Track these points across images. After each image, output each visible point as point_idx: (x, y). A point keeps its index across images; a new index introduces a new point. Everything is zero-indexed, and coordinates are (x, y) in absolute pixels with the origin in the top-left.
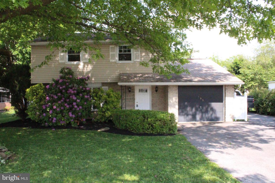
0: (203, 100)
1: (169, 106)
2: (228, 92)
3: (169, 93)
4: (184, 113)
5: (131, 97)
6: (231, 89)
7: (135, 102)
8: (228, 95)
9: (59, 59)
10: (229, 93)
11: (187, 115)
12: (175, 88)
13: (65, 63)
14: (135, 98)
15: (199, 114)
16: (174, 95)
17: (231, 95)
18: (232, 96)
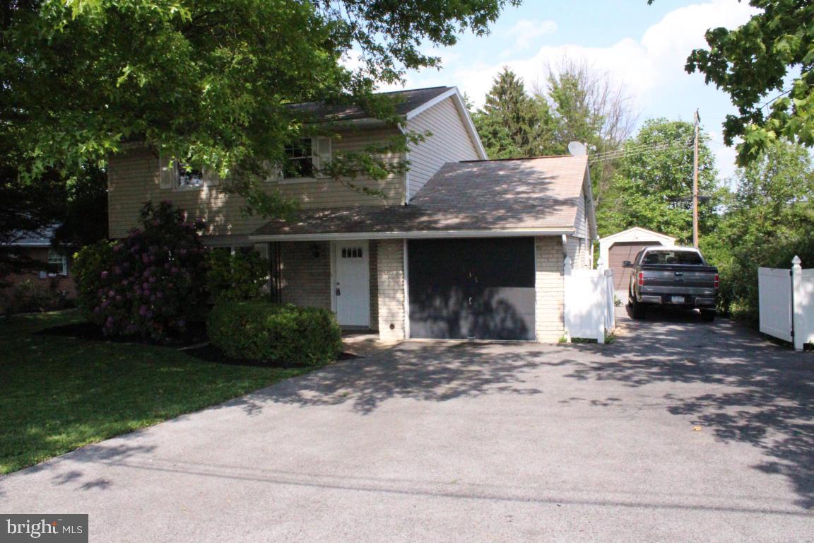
0: (476, 278)
1: (379, 295)
2: (544, 256)
3: (378, 261)
4: (425, 314)
5: (321, 271)
6: (552, 249)
7: (330, 282)
8: (544, 264)
9: (161, 180)
10: (546, 260)
11: (436, 318)
12: (394, 246)
13: (172, 189)
14: (329, 273)
15: (466, 318)
16: (394, 265)
17: (551, 264)
18: (555, 269)
